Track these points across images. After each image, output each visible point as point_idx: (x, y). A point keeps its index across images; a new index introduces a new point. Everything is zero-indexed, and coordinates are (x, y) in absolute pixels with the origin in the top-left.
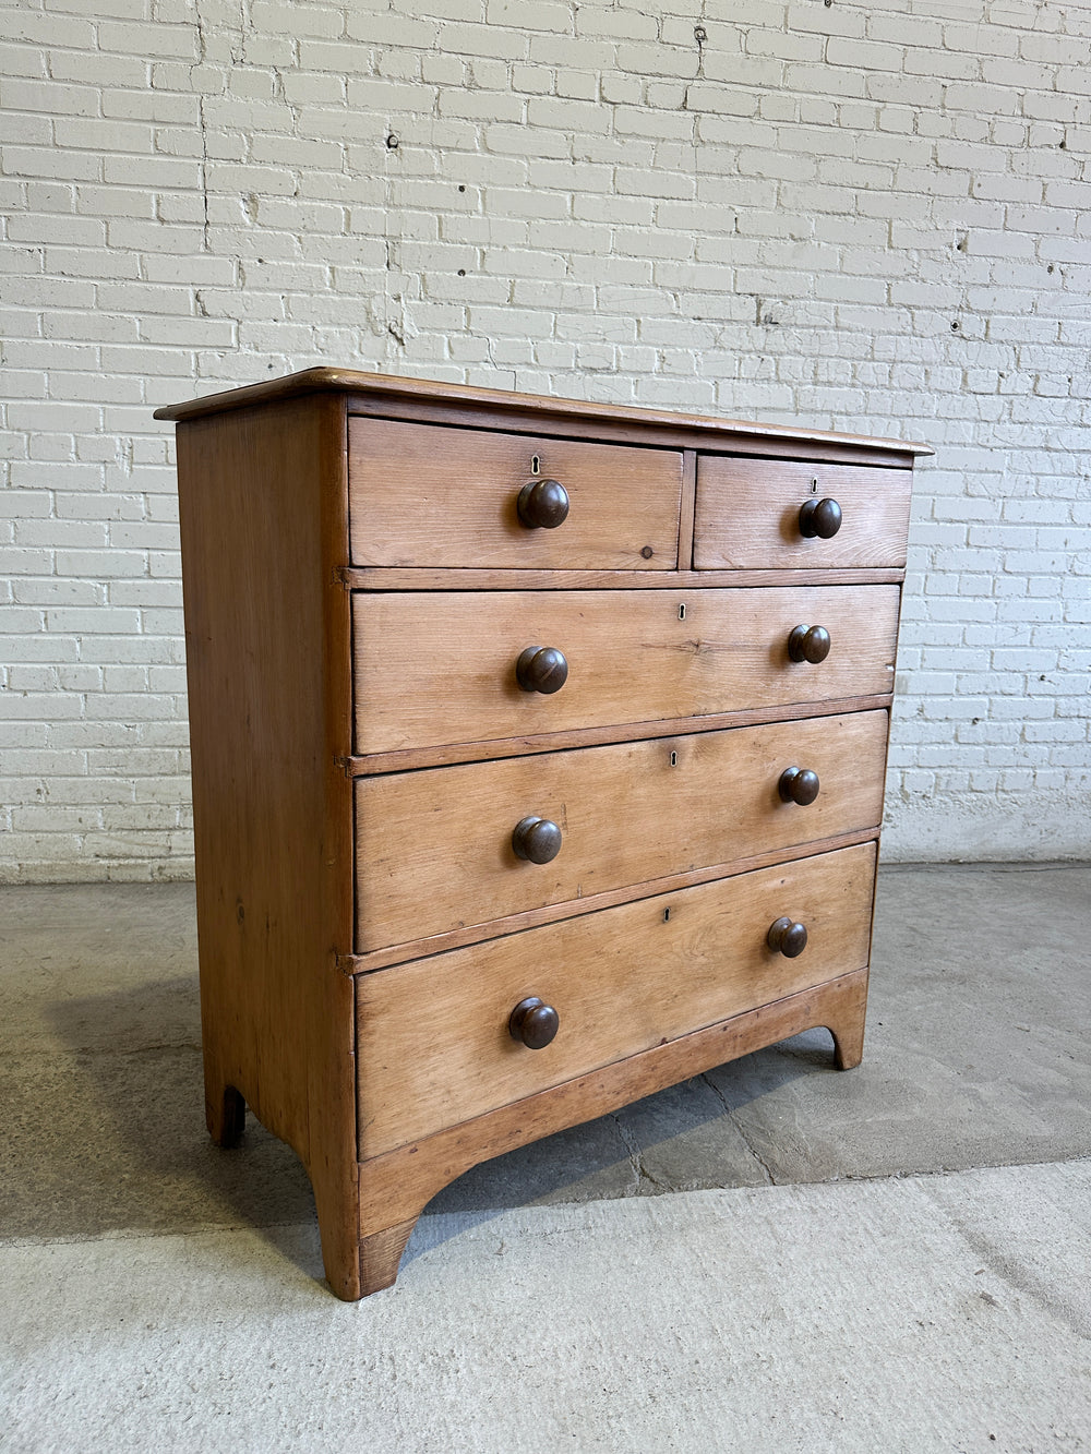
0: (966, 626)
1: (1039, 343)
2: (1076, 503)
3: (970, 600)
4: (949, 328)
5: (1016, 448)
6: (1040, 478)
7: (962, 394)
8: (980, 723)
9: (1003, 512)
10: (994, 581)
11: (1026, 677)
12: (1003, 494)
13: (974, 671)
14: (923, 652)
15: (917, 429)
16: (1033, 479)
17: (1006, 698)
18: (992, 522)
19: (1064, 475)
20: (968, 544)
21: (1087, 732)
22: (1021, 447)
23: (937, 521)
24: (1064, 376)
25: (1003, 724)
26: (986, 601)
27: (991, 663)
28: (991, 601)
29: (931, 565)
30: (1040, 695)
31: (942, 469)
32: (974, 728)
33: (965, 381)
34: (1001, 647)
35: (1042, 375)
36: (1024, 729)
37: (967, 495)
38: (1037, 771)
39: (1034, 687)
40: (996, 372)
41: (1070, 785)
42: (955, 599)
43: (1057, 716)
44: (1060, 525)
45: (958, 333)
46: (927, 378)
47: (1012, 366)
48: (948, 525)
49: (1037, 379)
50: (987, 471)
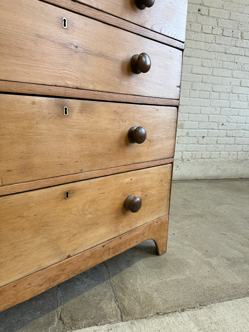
0: (201, 107)
1: (224, 19)
2: (233, 71)
3: (203, 100)
4: (197, 11)
5: (217, 52)
6: (224, 62)
7: (201, 33)
8: (205, 138)
9: (212, 72)
10: (210, 94)
11: (218, 124)
12: (213, 66)
13: (203, 122)
14: (189, 115)
15: (187, 43)
16: (221, 62)
17: (213, 130)
18: (209, 75)
19: (230, 62)
20: (202, 82)
21: (235, 141)
22: (218, 52)
23: (193, 74)
24: (231, 30)
25: (211, 138)
26: (207, 100)
27: (208, 119)
28: (209, 100)
29: (191, 88)
30: (222, 130)
31: (195, 57)
32: (203, 139)
33: (202, 29)
34: (211, 114)
35: (225, 29)
36: (217, 140)
37: (202, 66)
38: (221, 153)
39: (221, 127)
40: (211, 27)
41: (230, 157)
42: (198, 99)
43: (227, 136)
44: (229, 77)
45: (200, 13)
46: (191, 27)
47: (216, 25)
48: (197, 75)
49: (223, 30)
50: (208, 59)
